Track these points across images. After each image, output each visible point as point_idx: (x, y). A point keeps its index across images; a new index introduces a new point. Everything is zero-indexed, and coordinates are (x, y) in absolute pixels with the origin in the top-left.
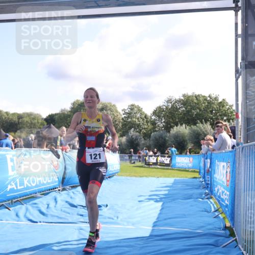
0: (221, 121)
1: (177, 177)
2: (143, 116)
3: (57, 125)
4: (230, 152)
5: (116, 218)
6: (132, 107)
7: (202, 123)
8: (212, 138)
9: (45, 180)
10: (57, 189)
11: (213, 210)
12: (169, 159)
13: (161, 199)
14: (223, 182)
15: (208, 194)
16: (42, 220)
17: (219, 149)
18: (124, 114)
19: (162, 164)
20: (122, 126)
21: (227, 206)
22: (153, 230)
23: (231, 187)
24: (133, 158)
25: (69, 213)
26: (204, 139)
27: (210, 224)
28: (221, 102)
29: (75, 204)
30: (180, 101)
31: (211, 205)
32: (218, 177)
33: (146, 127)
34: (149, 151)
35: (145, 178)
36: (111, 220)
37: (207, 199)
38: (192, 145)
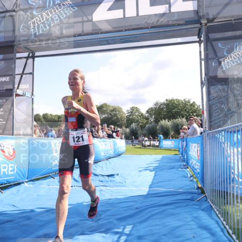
0: (192, 116)
1: (165, 154)
2: (140, 114)
4: (199, 137)
5: (124, 183)
6: (133, 109)
7: (180, 118)
8: (187, 128)
11: (189, 176)
12: (158, 142)
13: (154, 169)
14: (195, 157)
15: (185, 166)
17: (193, 135)
18: (127, 113)
19: (154, 146)
20: (126, 121)
21: (198, 173)
22: (149, 190)
23: (201, 160)
26: (181, 129)
27: (188, 186)
28: (192, 104)
29: (97, 174)
30: (164, 104)
31: (188, 173)
32: (191, 154)
33: (142, 121)
34: (145, 137)
35: (142, 156)
36: (122, 184)
37: (185, 168)
38: (174, 132)
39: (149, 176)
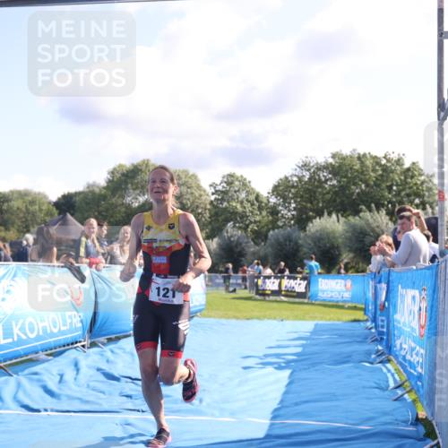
1: (322, 319)
2: (252, 197)
3: (77, 214)
4: (428, 268)
5: (197, 402)
6: (230, 180)
7: (370, 211)
8: (391, 240)
9: (55, 327)
10: (79, 344)
11: (392, 384)
12: (304, 283)
13: (288, 363)
14: (413, 329)
15: (382, 354)
16: (48, 407)
17: (405, 263)
18: (213, 194)
19: (291, 294)
20: (210, 218)
21: (420, 377)
22: (271, 425)
23: (428, 338)
24: (231, 281)
25: (104, 393)
27: (385, 414)
28: (408, 169)
29: (116, 374)
30: (326, 167)
31: (389, 375)
32: (402, 320)
33: (258, 218)
35: (255, 321)
36: (188, 406)
37: (380, 363)
38: (351, 255)
39: (274, 384)
